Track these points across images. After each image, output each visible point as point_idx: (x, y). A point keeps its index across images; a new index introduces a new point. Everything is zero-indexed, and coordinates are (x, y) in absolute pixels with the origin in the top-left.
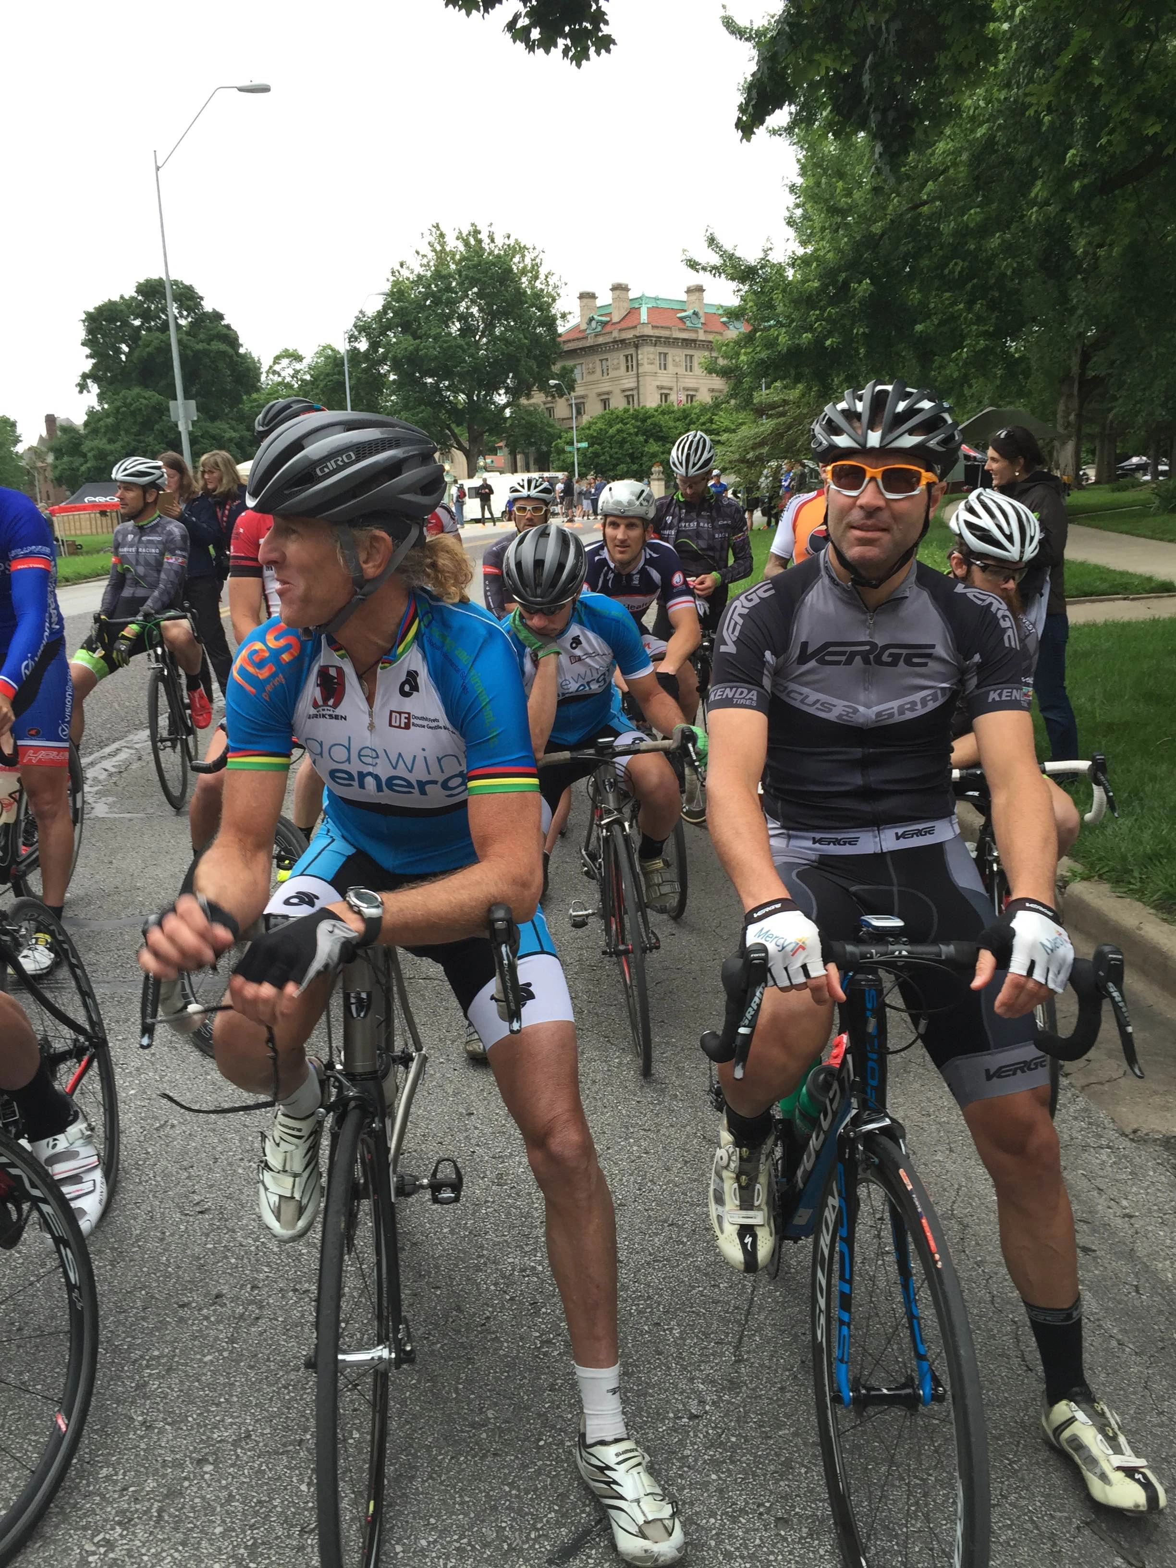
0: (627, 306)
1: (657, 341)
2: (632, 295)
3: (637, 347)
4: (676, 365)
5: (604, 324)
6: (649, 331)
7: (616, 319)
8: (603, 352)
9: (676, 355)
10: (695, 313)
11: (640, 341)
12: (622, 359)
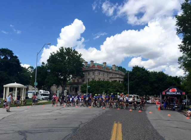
0: (93, 64)
1: (99, 70)
2: (94, 63)
3: (95, 71)
4: (102, 75)
5: (89, 67)
6: (97, 68)
7: (91, 66)
8: (89, 71)
9: (102, 73)
10: (105, 67)
11: (95, 70)
12: (92, 73)
